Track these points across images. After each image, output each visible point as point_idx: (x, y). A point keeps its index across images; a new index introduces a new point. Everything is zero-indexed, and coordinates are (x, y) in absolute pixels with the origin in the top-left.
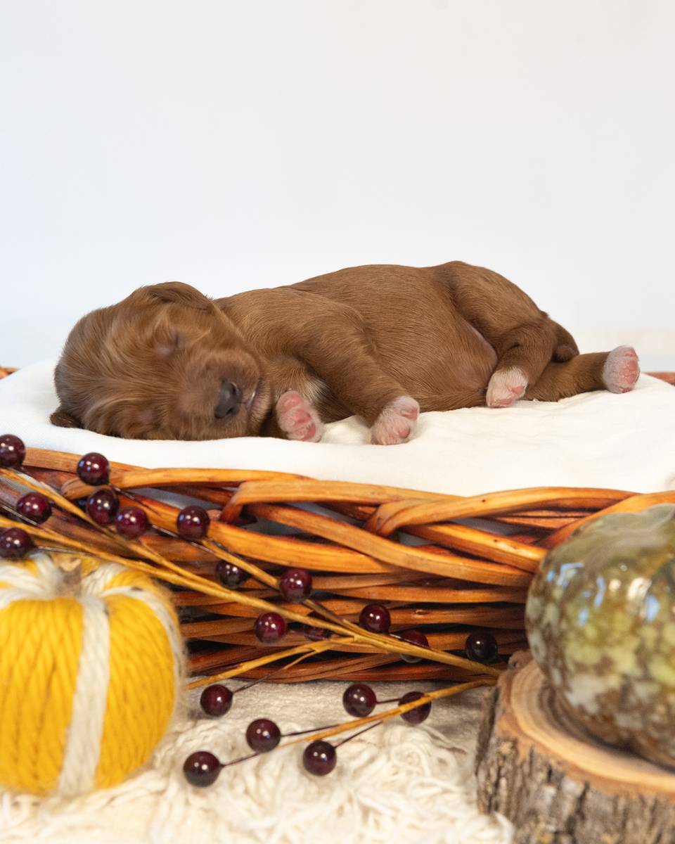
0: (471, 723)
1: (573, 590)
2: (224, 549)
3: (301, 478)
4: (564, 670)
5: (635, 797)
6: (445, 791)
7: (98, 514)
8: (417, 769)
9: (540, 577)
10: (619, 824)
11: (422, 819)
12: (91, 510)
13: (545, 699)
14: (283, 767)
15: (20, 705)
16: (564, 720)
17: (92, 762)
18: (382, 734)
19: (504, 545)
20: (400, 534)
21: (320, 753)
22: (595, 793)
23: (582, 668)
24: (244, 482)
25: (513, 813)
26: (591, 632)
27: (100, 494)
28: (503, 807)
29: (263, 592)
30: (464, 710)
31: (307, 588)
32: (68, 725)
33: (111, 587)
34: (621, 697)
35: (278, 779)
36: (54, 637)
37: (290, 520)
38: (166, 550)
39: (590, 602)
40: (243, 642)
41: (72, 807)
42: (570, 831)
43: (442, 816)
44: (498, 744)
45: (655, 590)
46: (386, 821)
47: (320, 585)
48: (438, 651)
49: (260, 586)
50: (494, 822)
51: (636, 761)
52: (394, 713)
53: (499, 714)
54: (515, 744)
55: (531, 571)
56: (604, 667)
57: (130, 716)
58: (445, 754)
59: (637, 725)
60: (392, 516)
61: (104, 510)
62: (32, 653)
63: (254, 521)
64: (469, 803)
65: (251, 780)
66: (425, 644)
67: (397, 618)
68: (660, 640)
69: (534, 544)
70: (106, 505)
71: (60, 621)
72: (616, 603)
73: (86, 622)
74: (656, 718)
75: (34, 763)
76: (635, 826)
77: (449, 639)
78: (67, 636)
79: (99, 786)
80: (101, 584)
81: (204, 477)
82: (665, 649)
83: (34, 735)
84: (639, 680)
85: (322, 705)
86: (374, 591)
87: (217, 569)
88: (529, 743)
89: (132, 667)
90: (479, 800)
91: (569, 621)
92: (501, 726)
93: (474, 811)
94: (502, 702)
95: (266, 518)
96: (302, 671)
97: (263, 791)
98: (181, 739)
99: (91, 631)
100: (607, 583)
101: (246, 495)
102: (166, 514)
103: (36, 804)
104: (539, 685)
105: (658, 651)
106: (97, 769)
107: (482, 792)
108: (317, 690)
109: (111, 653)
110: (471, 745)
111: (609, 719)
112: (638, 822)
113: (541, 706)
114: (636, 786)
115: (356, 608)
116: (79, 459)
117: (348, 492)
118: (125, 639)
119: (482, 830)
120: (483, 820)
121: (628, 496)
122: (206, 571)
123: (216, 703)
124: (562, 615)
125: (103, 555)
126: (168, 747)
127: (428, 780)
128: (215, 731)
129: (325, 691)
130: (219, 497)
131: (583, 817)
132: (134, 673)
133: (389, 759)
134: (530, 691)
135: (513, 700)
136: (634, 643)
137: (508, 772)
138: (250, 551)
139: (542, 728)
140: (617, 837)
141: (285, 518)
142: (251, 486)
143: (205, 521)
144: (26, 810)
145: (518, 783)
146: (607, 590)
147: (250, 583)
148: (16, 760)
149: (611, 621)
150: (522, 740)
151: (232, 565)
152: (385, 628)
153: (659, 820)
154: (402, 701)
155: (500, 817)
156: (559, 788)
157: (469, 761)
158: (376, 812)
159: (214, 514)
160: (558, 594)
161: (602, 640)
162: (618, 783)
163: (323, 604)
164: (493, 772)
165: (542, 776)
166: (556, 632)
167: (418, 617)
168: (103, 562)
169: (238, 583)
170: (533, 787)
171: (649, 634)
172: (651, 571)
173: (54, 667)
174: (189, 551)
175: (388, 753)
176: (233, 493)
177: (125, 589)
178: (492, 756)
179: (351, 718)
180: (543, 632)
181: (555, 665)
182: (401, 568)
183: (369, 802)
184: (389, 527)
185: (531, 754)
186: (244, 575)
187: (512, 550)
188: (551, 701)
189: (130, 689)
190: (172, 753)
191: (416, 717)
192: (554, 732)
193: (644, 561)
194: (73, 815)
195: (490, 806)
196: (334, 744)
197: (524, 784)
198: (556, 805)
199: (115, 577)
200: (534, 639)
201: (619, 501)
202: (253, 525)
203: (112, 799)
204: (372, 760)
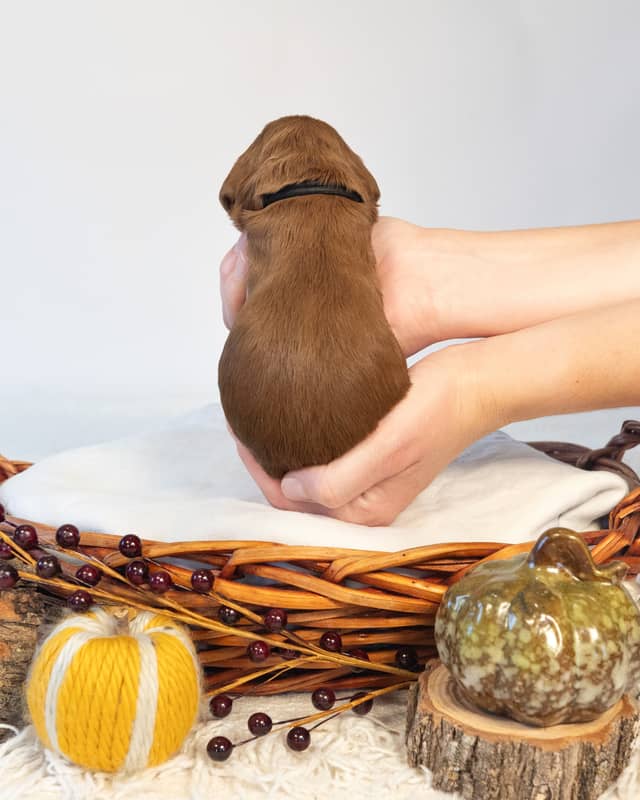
0: (402, 714)
1: (464, 612)
2: (224, 598)
3: (276, 545)
4: (460, 664)
5: (508, 743)
6: (387, 756)
7: (134, 577)
8: (366, 744)
9: (443, 605)
10: (500, 762)
11: (371, 773)
12: (130, 576)
13: (451, 689)
14: (274, 747)
15: (101, 708)
16: (464, 700)
17: (148, 747)
18: (339, 725)
19: (420, 585)
20: (346, 581)
21: (299, 735)
22: (482, 742)
23: (470, 662)
24: (236, 549)
25: (432, 764)
26: (475, 638)
27: (136, 564)
28: (425, 761)
29: (251, 626)
30: (396, 706)
31: (284, 622)
32: (133, 721)
33: (149, 627)
34: (495, 679)
35: (272, 753)
36: (121, 662)
37: (269, 574)
38: (182, 601)
39: (474, 619)
40: (234, 666)
41: (135, 778)
42: (469, 771)
43: (386, 771)
44: (420, 719)
45: (514, 609)
46: (347, 776)
47: (292, 620)
48: (376, 662)
49: (249, 623)
50: (420, 772)
51: (509, 723)
52: (347, 707)
53: (420, 700)
54: (431, 716)
55: (437, 602)
56: (484, 660)
57: (172, 713)
58: (384, 734)
59: (507, 696)
60: (341, 568)
61: (138, 574)
62: (108, 673)
63: (244, 577)
64: (402, 762)
65: (253, 756)
66: (366, 658)
67: (346, 641)
68: (517, 640)
69: (440, 584)
70: (141, 571)
71: (125, 652)
72: (489, 619)
73: (141, 650)
74: (517, 689)
75: (110, 748)
76: (509, 762)
77: (384, 655)
78: (130, 660)
79: (150, 764)
80: (141, 627)
81: (208, 547)
82: (520, 645)
83: (111, 728)
84: (506, 667)
85: (293, 709)
86: (330, 622)
87: (219, 613)
88: (441, 715)
89: (172, 680)
90: (409, 758)
91: (461, 632)
92: (421, 706)
93: (406, 766)
94: (422, 692)
95: (253, 574)
96: (276, 685)
97: (262, 761)
98: (198, 735)
99: (146, 657)
100: (484, 606)
101: (238, 559)
102: (183, 575)
103: (107, 779)
104: (446, 679)
105: (516, 647)
106: (150, 752)
107: (411, 753)
108: (288, 700)
109: (159, 671)
110: (402, 728)
111: (489, 695)
112: (511, 759)
113: (448, 692)
114: (509, 736)
115: (317, 635)
116: (120, 539)
117: (309, 553)
118: (167, 661)
119: (412, 777)
120: (412, 772)
121: (503, 546)
122: (209, 614)
123: (221, 707)
124: (457, 629)
125: (140, 606)
126: (189, 740)
127: (374, 749)
128: (220, 728)
129: (293, 700)
130: (219, 561)
131: (476, 760)
132: (174, 685)
133: (346, 739)
134: (440, 685)
135: (429, 690)
136: (502, 643)
137: (428, 736)
138: (242, 598)
139: (448, 706)
140: (498, 770)
141: (265, 574)
142: (242, 552)
143: (211, 579)
144: (102, 783)
145: (434, 744)
146: (484, 611)
147: (242, 621)
148: (98, 747)
149: (487, 631)
150: (435, 714)
151: (231, 609)
152: (338, 648)
153: (524, 757)
154: (353, 699)
155: (424, 767)
156: (460, 742)
157: (402, 737)
158: (341, 771)
159: (216, 573)
160: (454, 615)
161: (482, 643)
162: (497, 735)
163: (296, 633)
164: (418, 739)
165: (449, 736)
166: (454, 641)
167: (361, 640)
168: (140, 610)
169: (234, 621)
170: (444, 744)
171: (511, 636)
172: (511, 598)
173: (123, 681)
174: (199, 600)
175: (345, 735)
176: (229, 557)
177: (160, 629)
178: (416, 727)
179: (319, 712)
180: (446, 641)
181: (454, 662)
182: (349, 604)
183: (335, 764)
184: (340, 576)
185: (442, 723)
186: (239, 615)
187: (425, 588)
188: (455, 689)
189: (172, 695)
190: (193, 744)
191: (362, 710)
192: (457, 709)
193: (507, 591)
194: (135, 783)
195: (416, 762)
196: (308, 728)
197: (438, 744)
198: (459, 753)
199: (150, 622)
200: (441, 647)
201: (498, 550)
202: (243, 580)
203: (158, 774)
204: (333, 741)
